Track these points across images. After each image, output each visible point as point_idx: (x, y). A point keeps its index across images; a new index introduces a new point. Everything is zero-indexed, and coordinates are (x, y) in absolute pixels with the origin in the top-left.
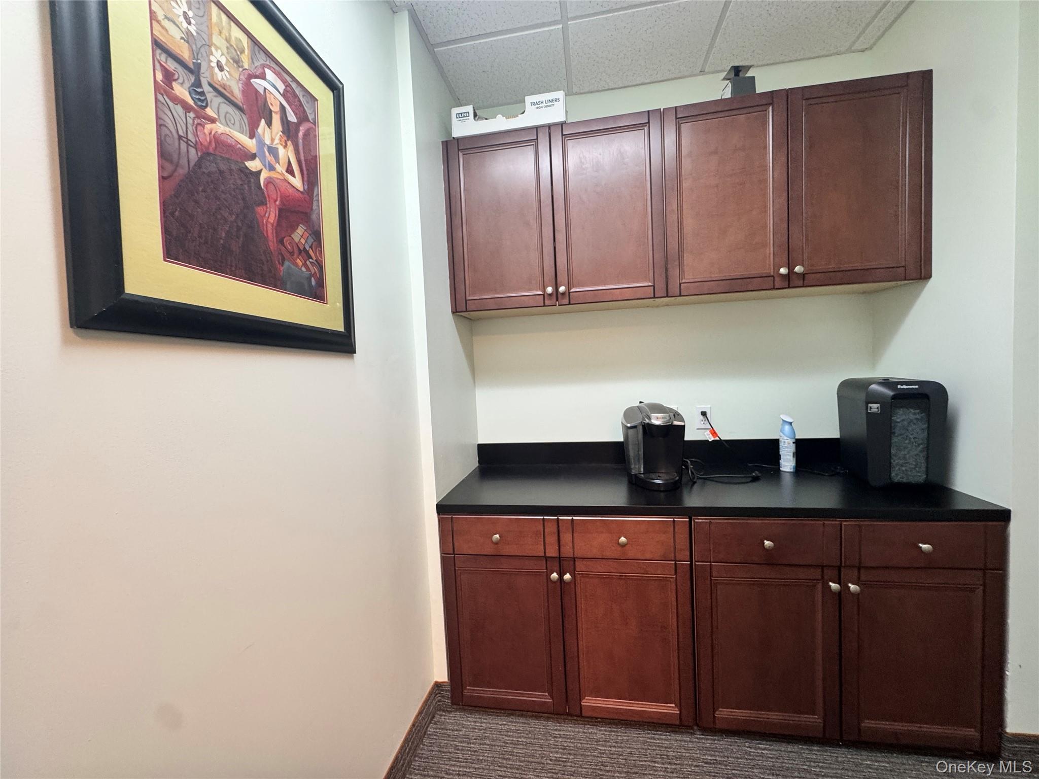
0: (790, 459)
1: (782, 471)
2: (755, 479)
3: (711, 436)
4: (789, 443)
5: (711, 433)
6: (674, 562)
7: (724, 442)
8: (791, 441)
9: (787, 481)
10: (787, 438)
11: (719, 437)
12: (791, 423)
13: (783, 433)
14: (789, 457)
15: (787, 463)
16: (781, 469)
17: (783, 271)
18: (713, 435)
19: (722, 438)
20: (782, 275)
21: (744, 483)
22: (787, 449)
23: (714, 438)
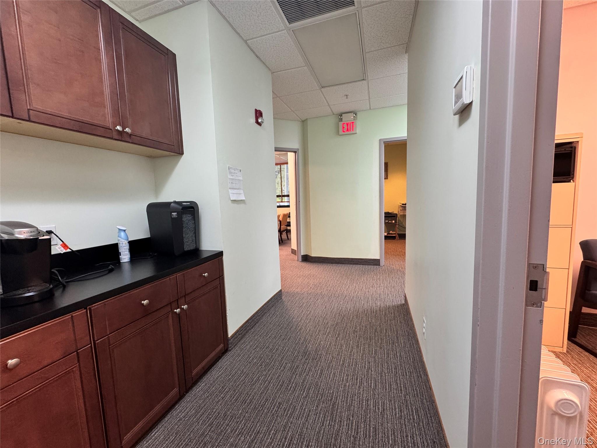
0: (127, 254)
1: (122, 263)
2: (111, 271)
3: (62, 248)
4: (125, 244)
5: (63, 247)
6: (76, 352)
7: (76, 252)
8: (126, 242)
9: (127, 268)
10: (124, 240)
11: (70, 249)
12: (125, 231)
13: (120, 237)
14: (126, 252)
15: (125, 256)
16: (121, 261)
17: (119, 128)
18: (64, 248)
19: (74, 250)
20: (118, 130)
21: (105, 275)
22: (124, 248)
23: (66, 250)
